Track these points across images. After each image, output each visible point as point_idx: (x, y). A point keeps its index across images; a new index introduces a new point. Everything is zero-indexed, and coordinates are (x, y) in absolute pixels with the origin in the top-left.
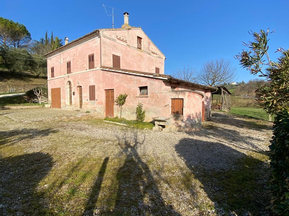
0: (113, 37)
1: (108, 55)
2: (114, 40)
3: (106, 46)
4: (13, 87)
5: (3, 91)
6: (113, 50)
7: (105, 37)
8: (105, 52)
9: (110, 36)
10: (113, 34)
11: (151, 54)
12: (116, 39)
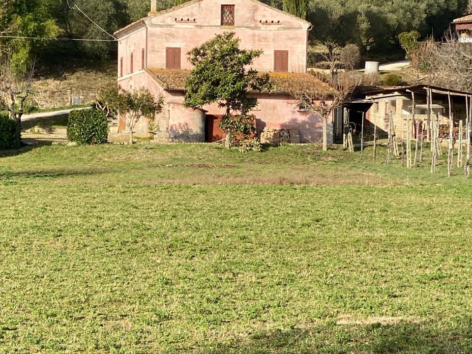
0: (169, 21)
1: (158, 50)
2: (171, 26)
3: (154, 38)
4: (79, 93)
5: (60, 102)
6: (168, 41)
7: (153, 25)
8: (153, 47)
9: (162, 22)
10: (168, 17)
11: (260, 28)
12: (174, 23)
